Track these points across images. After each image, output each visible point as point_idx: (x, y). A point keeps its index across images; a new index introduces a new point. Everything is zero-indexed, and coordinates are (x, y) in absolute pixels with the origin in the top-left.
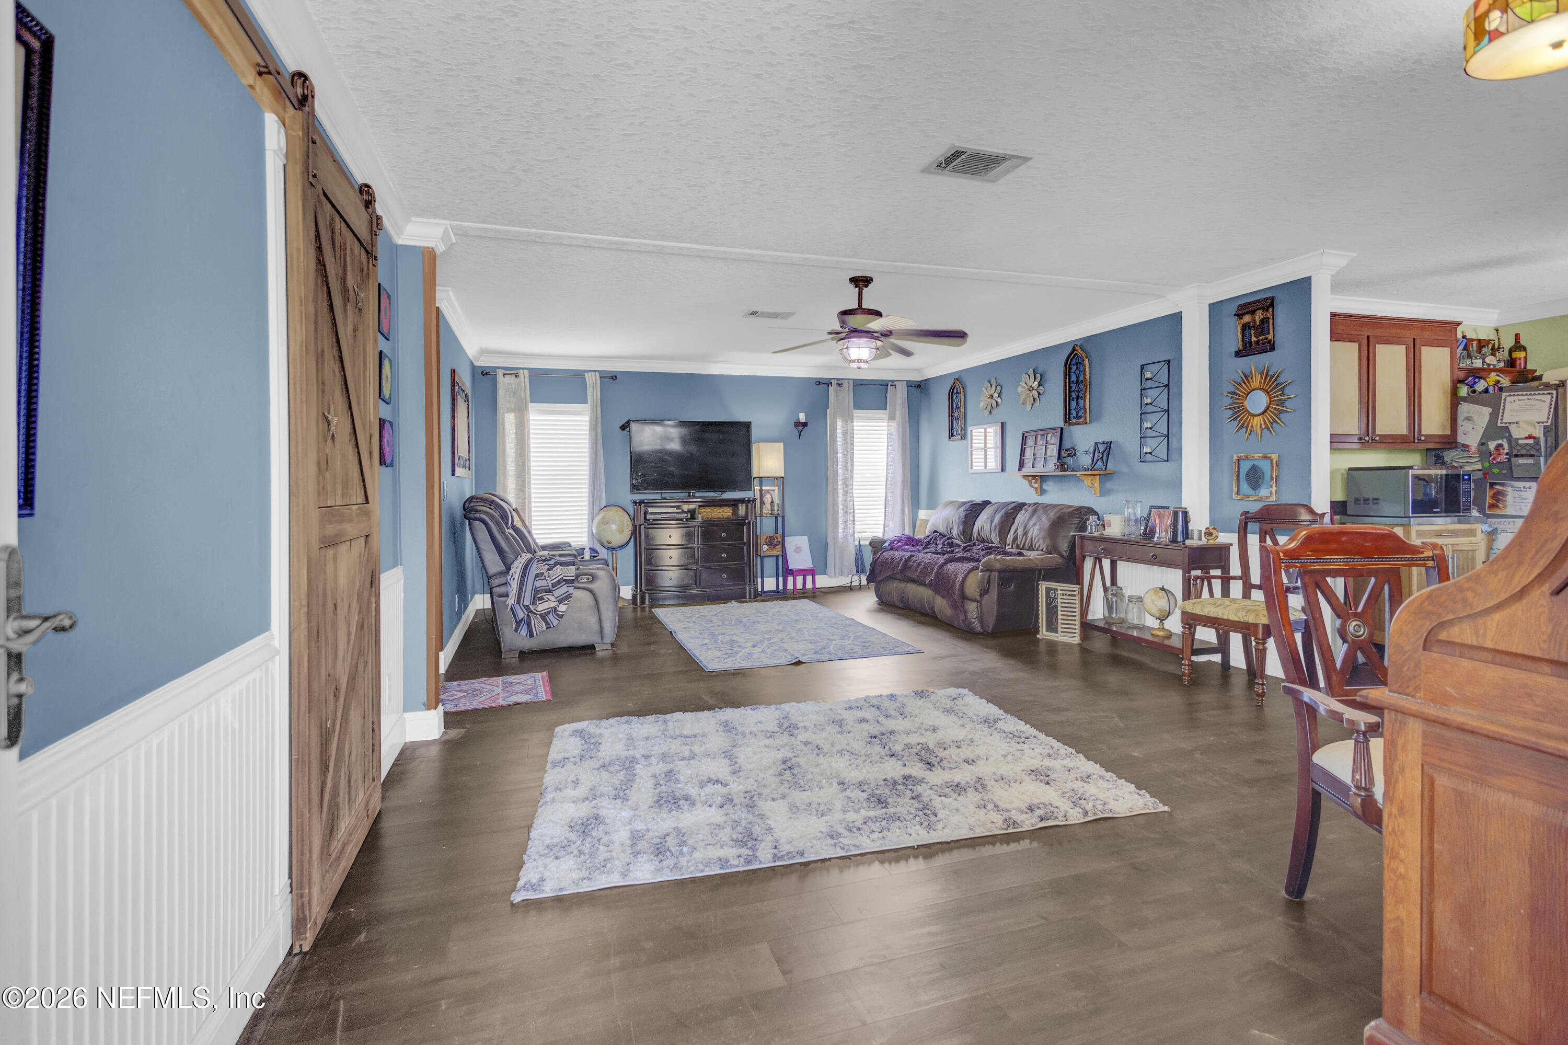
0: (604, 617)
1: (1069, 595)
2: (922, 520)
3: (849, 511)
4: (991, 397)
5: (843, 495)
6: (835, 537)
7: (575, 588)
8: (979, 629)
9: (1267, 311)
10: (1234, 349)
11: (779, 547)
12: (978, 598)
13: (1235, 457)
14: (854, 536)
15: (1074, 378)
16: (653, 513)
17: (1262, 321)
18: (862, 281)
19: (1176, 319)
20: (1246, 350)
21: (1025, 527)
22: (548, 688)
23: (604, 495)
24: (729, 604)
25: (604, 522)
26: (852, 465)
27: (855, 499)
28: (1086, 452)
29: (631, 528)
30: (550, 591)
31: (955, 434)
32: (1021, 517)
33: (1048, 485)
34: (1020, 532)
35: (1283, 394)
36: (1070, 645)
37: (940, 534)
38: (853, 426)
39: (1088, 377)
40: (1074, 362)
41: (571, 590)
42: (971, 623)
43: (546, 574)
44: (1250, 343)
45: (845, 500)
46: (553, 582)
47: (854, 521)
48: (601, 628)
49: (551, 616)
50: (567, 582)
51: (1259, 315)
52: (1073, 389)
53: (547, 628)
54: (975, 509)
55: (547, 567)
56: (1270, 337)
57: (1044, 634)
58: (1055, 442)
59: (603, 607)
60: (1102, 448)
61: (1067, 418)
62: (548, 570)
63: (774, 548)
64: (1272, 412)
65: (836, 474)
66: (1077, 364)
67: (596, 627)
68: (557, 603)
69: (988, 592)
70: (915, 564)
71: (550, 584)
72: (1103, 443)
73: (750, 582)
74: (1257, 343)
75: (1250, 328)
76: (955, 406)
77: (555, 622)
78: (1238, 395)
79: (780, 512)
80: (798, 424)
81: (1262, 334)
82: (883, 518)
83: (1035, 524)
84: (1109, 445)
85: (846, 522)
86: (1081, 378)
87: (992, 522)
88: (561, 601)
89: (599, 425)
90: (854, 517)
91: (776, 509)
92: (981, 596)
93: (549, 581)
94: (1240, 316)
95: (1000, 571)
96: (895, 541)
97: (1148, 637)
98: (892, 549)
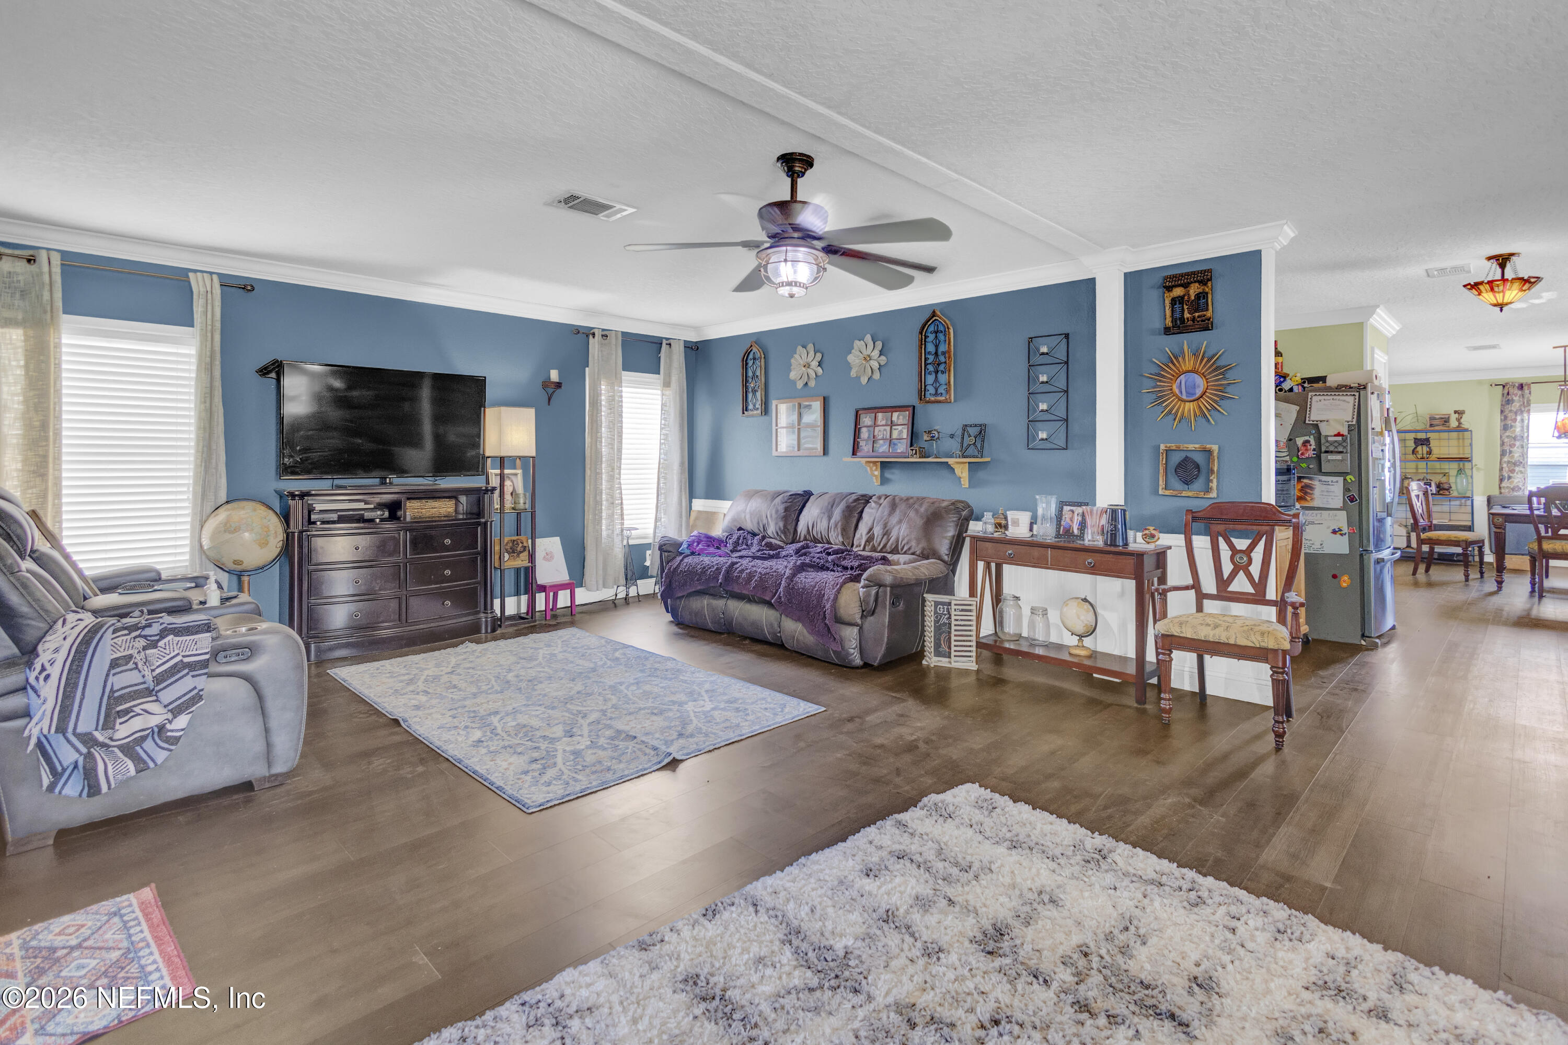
0: (273, 724)
1: (962, 610)
2: (699, 512)
3: (617, 503)
4: (807, 366)
5: (608, 481)
6: (598, 539)
7: (210, 675)
8: (858, 661)
9: (1205, 284)
10: (1158, 324)
11: (524, 555)
12: (859, 621)
13: (1162, 447)
14: (622, 535)
15: (931, 348)
16: (322, 511)
17: (1198, 296)
18: (800, 160)
19: (1089, 285)
20: (1178, 327)
21: (885, 525)
22: (171, 948)
23: (224, 481)
24: (460, 649)
25: (228, 528)
26: (620, 442)
27: (623, 487)
28: (952, 436)
29: (281, 536)
30: (149, 692)
31: (751, 407)
32: (870, 514)
33: (893, 473)
34: (878, 531)
35: (1224, 378)
36: (965, 673)
37: (749, 532)
38: (621, 391)
39: (952, 348)
40: (932, 329)
41: (201, 682)
42: (848, 654)
43: (139, 658)
44: (1182, 319)
45: (611, 488)
46: (155, 674)
47: (622, 515)
48: (269, 745)
49: (149, 745)
50: (192, 667)
51: (1194, 290)
52: (929, 361)
53: (138, 772)
54: (796, 503)
55: (142, 642)
56: (1209, 314)
57: (931, 660)
58: (906, 422)
59: (272, 705)
60: (973, 431)
61: (922, 394)
62: (145, 648)
63: (518, 555)
64: (1208, 397)
65: (598, 453)
66: (936, 332)
67: (260, 746)
68: (170, 716)
69: (873, 613)
70: (744, 575)
71: (149, 678)
72: (976, 426)
73: (486, 608)
74: (1193, 319)
75: (1181, 303)
76: (750, 374)
77: (161, 756)
78: (1163, 376)
79: (528, 506)
80: (546, 384)
81: (1197, 311)
82: (654, 511)
83: (900, 522)
84: (982, 431)
85: (611, 517)
86: (942, 348)
87: (830, 518)
88: (177, 712)
89: (218, 363)
90: (622, 509)
91: (522, 501)
92: (863, 617)
93: (147, 673)
94: (1169, 289)
95: (893, 587)
96: (693, 542)
97: (1065, 657)
98: (693, 553)
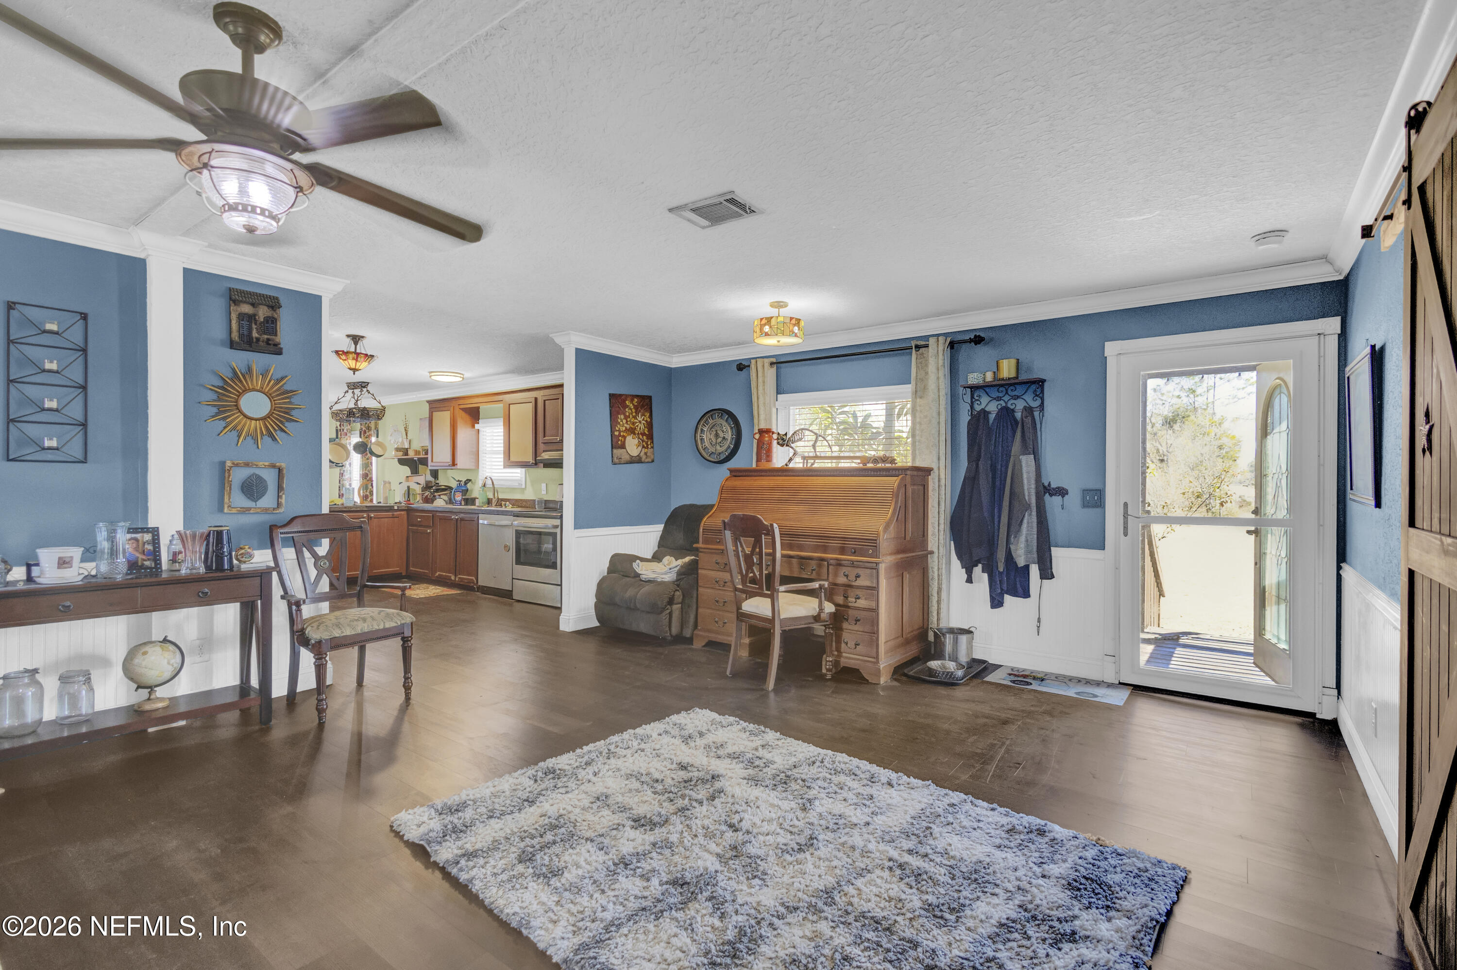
9: (274, 310)
10: (222, 335)
13: (229, 464)
17: (267, 320)
19: (137, 263)
20: (246, 343)
35: (290, 403)
44: (251, 337)
51: (263, 313)
56: (278, 339)
64: (275, 418)
74: (262, 340)
75: (249, 320)
81: (265, 333)
94: (236, 302)
